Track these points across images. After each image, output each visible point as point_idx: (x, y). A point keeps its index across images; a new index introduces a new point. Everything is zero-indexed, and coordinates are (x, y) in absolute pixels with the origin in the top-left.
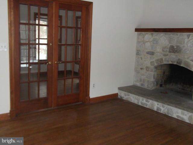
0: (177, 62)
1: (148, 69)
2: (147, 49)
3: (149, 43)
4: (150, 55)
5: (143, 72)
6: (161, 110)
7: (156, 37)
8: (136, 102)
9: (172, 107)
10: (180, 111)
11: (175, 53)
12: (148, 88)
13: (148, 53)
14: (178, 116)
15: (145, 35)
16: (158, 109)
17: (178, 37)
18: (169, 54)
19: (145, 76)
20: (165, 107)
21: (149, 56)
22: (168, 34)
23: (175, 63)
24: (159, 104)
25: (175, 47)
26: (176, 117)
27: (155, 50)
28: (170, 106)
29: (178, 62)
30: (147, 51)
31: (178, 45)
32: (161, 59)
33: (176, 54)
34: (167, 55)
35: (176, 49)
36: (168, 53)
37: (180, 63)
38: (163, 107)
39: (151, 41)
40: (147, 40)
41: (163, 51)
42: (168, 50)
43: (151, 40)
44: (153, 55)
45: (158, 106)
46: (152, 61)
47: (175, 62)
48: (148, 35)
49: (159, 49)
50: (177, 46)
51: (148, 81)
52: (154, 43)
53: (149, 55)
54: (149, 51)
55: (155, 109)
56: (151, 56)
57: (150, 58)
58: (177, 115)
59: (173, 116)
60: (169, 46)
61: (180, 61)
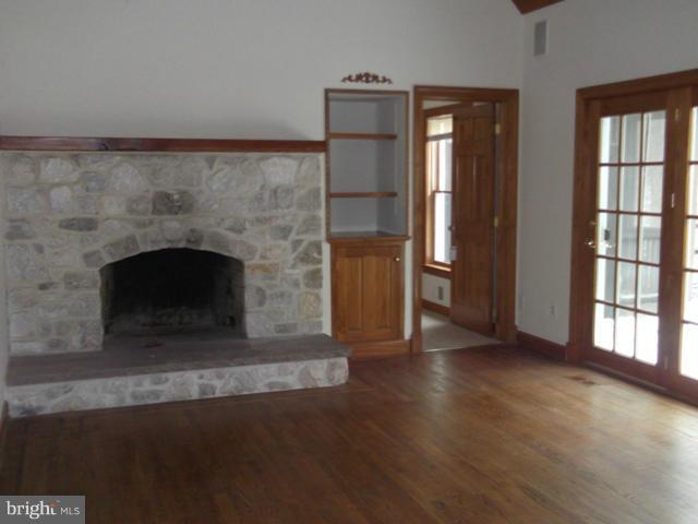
0: (189, 241)
1: (75, 284)
2: (61, 212)
3: (65, 188)
4: (81, 230)
5: (52, 298)
6: (213, 390)
7: (94, 167)
8: (109, 401)
9: (249, 368)
10: (273, 368)
11: (176, 213)
12: (86, 350)
13: (69, 225)
14: (270, 385)
15: (47, 163)
16: (203, 389)
17: (178, 163)
18: (157, 218)
19: (64, 311)
20: (227, 376)
21: (74, 234)
22: (141, 156)
23: (182, 245)
24: (207, 373)
25: (176, 197)
26: (266, 390)
27: (97, 213)
28: (248, 364)
29: (193, 239)
30: (61, 217)
31: (183, 187)
32: (128, 238)
33: (180, 216)
34: (151, 223)
35: (178, 201)
36: (149, 216)
37: (198, 241)
38: (220, 377)
39: (75, 183)
40: (57, 180)
41: (131, 211)
42: (150, 207)
43: (74, 177)
44: (90, 229)
45: (204, 381)
46: (89, 249)
47: (180, 240)
48: (58, 160)
49: (112, 208)
50: (183, 193)
51: (82, 324)
52: (87, 189)
53: (74, 232)
54: (71, 217)
55: (195, 394)
56: (81, 233)
57: (82, 241)
58: (267, 381)
59: (256, 392)
60: (150, 195)
61: (196, 236)
